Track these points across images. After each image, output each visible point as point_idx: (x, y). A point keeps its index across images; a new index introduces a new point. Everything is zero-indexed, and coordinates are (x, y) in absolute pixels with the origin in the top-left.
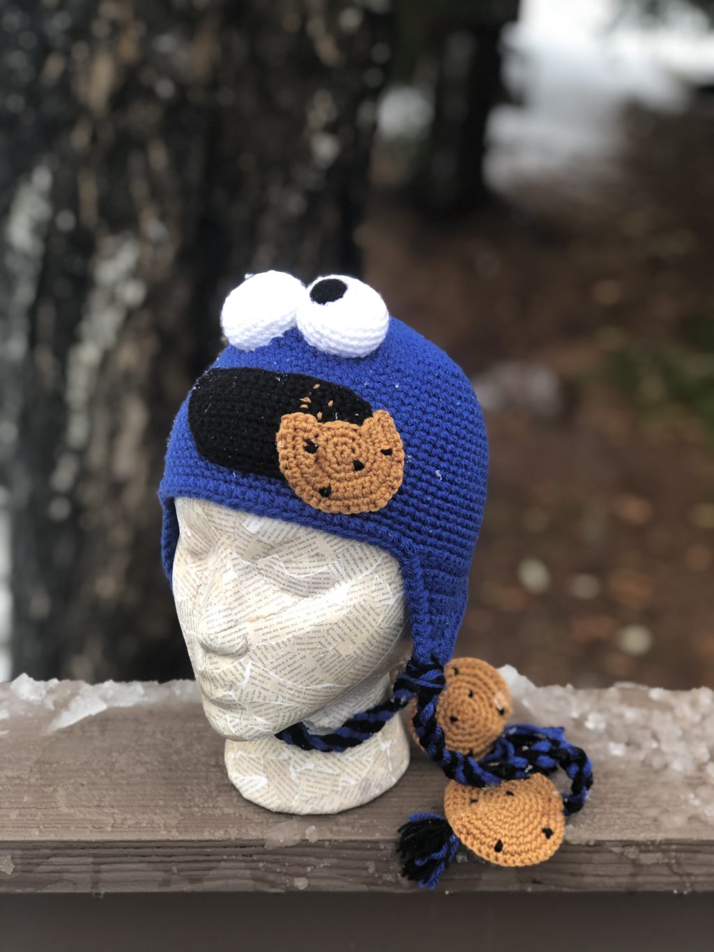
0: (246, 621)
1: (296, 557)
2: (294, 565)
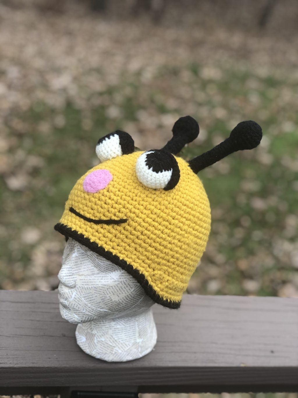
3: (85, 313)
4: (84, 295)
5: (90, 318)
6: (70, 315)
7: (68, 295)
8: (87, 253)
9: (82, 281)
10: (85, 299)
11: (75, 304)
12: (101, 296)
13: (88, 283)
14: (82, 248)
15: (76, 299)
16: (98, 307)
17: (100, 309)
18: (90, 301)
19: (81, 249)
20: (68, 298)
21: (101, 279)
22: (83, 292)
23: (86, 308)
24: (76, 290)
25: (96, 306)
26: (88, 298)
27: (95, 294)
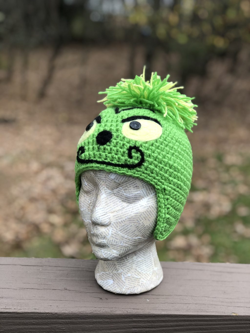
0: (110, 213)
1: (128, 188)
2: (127, 191)
3: (123, 246)
4: (119, 228)
5: (127, 249)
6: (109, 253)
7: (105, 233)
8: (113, 192)
9: (115, 217)
10: (121, 233)
11: (113, 240)
12: (135, 224)
13: (121, 217)
14: (108, 188)
15: (113, 235)
16: (134, 236)
17: (135, 237)
18: (126, 232)
19: (108, 189)
20: (106, 236)
21: (132, 209)
22: (118, 226)
23: (123, 240)
24: (111, 226)
25: (131, 235)
26: (124, 230)
27: (129, 224)
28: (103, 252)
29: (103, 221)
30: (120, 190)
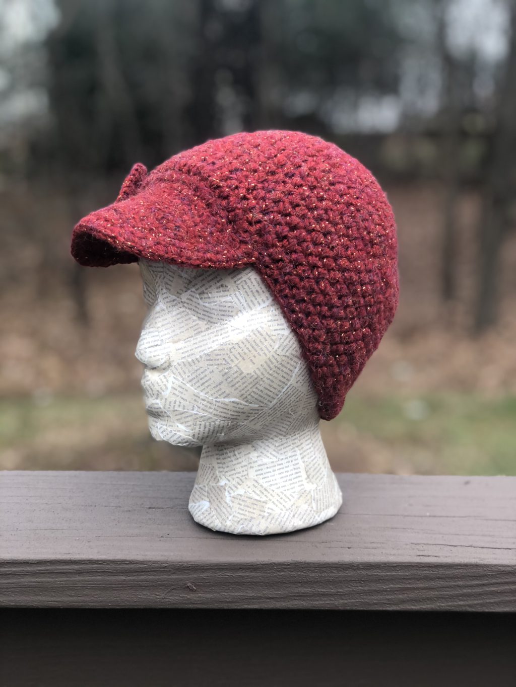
1: (207, 289)
3: (198, 416)
4: (188, 377)
5: (208, 424)
6: (169, 429)
7: (159, 386)
8: (181, 299)
9: (181, 351)
10: (192, 386)
11: (176, 401)
12: (221, 368)
13: (192, 352)
14: (170, 290)
15: (176, 390)
16: (220, 395)
17: (224, 398)
18: (201, 385)
19: (170, 293)
20: (160, 391)
21: (215, 336)
22: (187, 371)
23: (198, 402)
24: (173, 371)
25: (214, 393)
26: (198, 381)
27: (208, 368)
28: (159, 427)
29: (154, 359)
30: (192, 294)
